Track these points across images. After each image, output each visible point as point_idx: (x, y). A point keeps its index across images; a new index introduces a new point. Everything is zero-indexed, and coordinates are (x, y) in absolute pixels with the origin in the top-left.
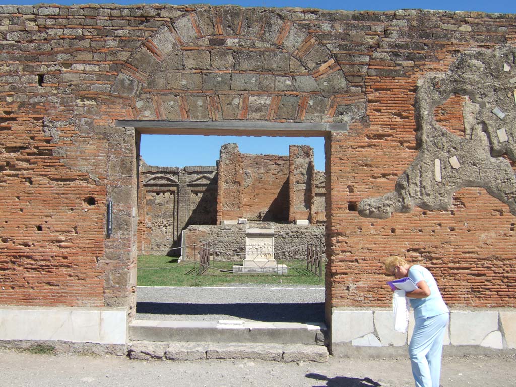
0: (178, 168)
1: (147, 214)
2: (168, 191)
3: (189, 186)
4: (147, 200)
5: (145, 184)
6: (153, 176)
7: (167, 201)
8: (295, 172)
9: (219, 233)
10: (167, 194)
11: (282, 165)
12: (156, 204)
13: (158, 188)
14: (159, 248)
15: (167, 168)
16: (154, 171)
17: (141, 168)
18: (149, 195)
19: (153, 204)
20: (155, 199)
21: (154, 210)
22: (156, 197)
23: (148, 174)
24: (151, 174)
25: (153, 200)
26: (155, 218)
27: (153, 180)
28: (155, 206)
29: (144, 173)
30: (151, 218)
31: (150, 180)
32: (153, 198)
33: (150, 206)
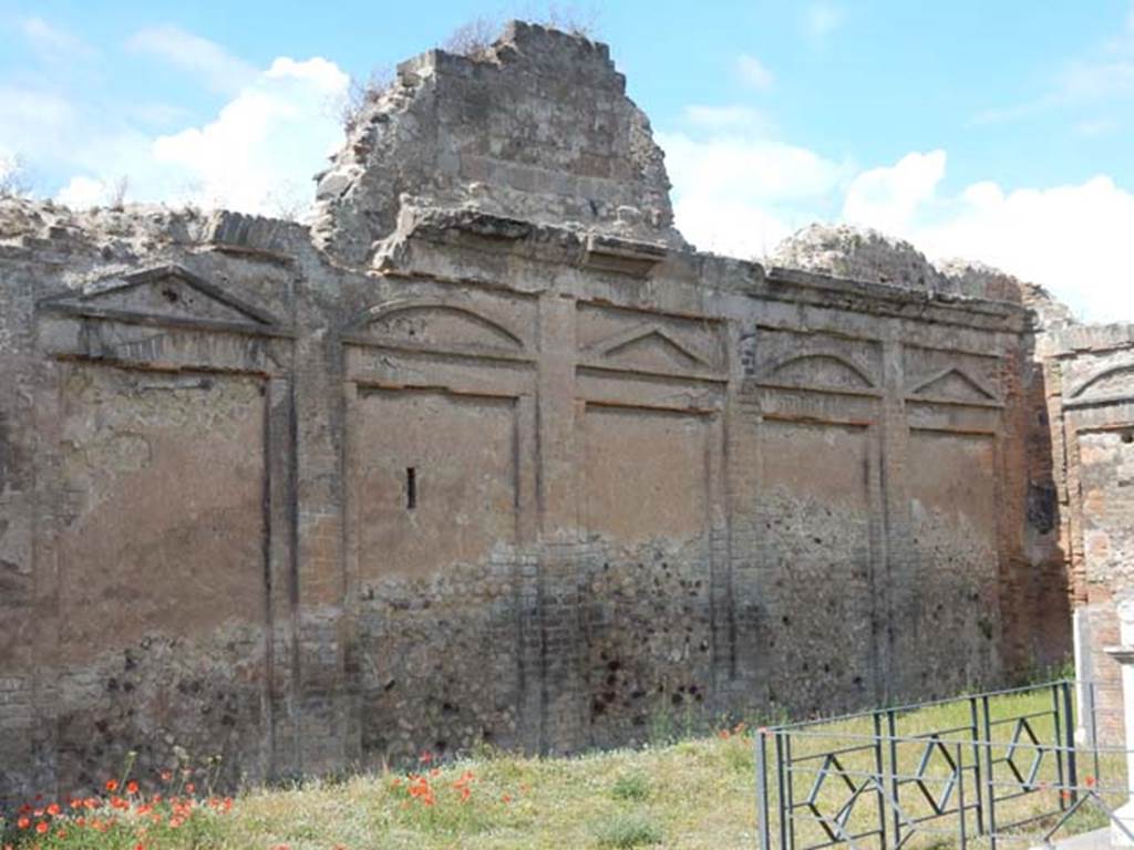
1: (1091, 526)
4: (1085, 467)
5: (1068, 401)
6: (1104, 364)
12: (1122, 484)
16: (1103, 347)
17: (1049, 339)
18: (1091, 446)
19: (1112, 483)
20: (1118, 460)
21: (1116, 507)
22: (1119, 450)
23: (1082, 360)
24: (1092, 358)
25: (1108, 464)
26: (1123, 538)
27: (1102, 381)
28: (1119, 490)
29: (1062, 357)
30: (1108, 542)
31: (1089, 384)
32: (1108, 455)
33: (1101, 494)
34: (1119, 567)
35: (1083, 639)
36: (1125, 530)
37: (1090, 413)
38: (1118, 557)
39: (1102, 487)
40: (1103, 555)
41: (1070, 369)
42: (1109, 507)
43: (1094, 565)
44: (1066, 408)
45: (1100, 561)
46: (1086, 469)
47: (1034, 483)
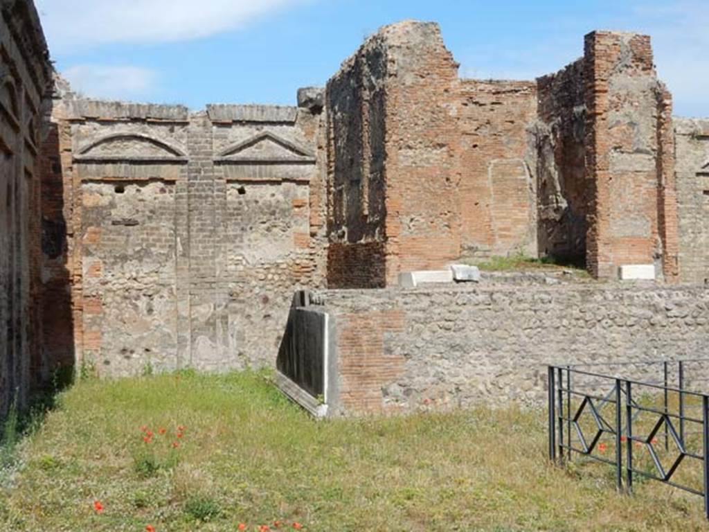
0: (186, 109)
1: (88, 253)
2: (153, 180)
3: (218, 163)
4: (85, 208)
5: (78, 156)
6: (106, 131)
7: (152, 212)
8: (612, 116)
9: (452, 316)
10: (149, 191)
11: (489, 107)
12: (114, 223)
13: (122, 171)
14: (128, 358)
15: (151, 106)
16: (108, 118)
17: (64, 106)
18: (91, 193)
19: (106, 222)
20: (112, 205)
21: (109, 239)
22: (114, 198)
23: (88, 126)
24: (97, 125)
25: (104, 207)
26: (114, 264)
27: (104, 144)
28: (112, 227)
29: (73, 121)
30: (102, 265)
31: (95, 145)
32: (105, 201)
33: (97, 229)
34: (109, 286)
35: (331, 336)
36: (115, 257)
37: (94, 167)
38: (109, 278)
39: (98, 225)
40: (97, 276)
41: (79, 131)
42: (103, 240)
43: (89, 283)
44: (76, 161)
45: (94, 281)
46: (86, 210)
47: (46, 218)
